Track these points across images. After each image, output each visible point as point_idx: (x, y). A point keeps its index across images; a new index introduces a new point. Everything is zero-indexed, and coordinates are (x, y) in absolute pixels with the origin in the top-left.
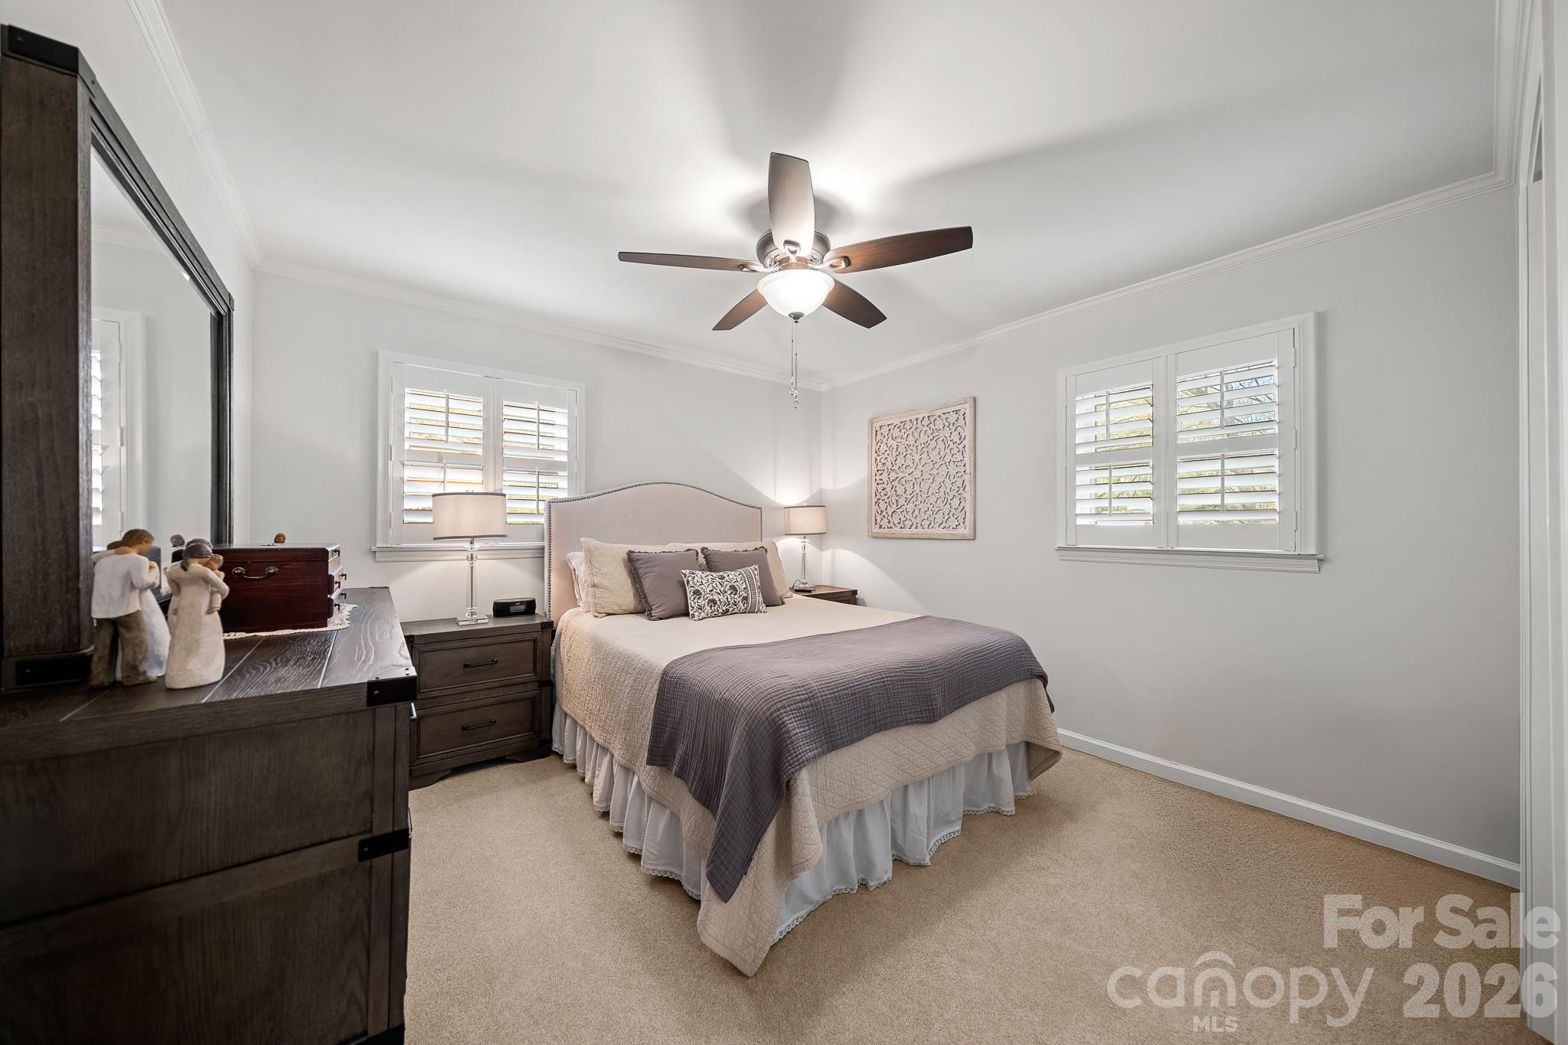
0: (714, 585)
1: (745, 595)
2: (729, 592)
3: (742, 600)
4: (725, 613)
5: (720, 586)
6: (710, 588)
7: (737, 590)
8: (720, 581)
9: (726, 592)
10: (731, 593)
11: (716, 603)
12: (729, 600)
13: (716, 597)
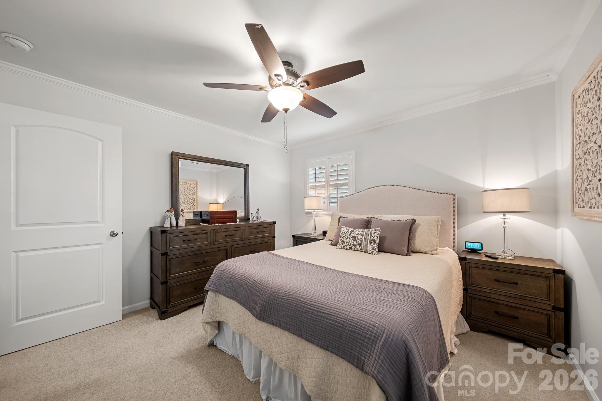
0: (346, 234)
1: (360, 242)
2: (351, 239)
3: (358, 245)
4: (351, 249)
5: (348, 235)
6: (344, 235)
7: (356, 239)
8: (350, 233)
9: (350, 239)
10: (352, 240)
11: (344, 243)
12: (351, 243)
13: (345, 240)
